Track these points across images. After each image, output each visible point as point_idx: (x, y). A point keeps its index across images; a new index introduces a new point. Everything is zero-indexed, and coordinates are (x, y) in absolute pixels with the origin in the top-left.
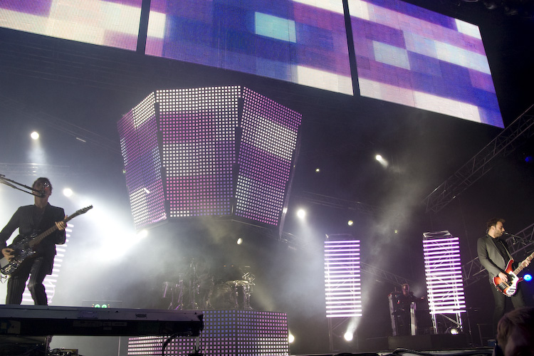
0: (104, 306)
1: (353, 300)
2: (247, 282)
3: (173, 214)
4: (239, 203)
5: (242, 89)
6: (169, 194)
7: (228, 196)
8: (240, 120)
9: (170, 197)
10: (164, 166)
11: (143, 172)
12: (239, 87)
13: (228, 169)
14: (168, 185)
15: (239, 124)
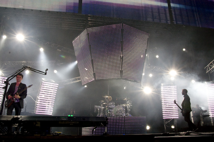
0: (72, 116)
1: (174, 111)
2: (129, 105)
3: (97, 78)
4: (124, 72)
6: (95, 70)
7: (119, 70)
8: (122, 38)
9: (95, 71)
10: (92, 59)
11: (84, 62)
12: (121, 24)
13: (118, 59)
14: (94, 67)
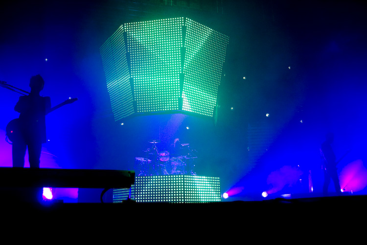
4: (185, 101)
5: (185, 19)
6: (136, 97)
7: (177, 97)
8: (184, 43)
10: (132, 77)
12: (183, 18)
15: (183, 45)
